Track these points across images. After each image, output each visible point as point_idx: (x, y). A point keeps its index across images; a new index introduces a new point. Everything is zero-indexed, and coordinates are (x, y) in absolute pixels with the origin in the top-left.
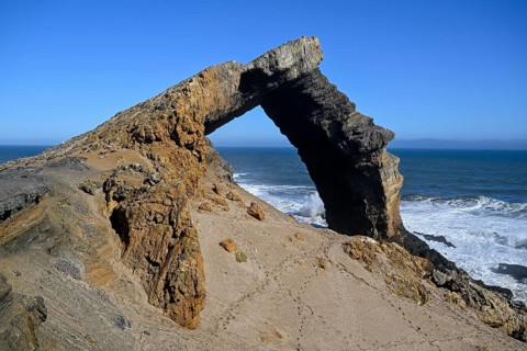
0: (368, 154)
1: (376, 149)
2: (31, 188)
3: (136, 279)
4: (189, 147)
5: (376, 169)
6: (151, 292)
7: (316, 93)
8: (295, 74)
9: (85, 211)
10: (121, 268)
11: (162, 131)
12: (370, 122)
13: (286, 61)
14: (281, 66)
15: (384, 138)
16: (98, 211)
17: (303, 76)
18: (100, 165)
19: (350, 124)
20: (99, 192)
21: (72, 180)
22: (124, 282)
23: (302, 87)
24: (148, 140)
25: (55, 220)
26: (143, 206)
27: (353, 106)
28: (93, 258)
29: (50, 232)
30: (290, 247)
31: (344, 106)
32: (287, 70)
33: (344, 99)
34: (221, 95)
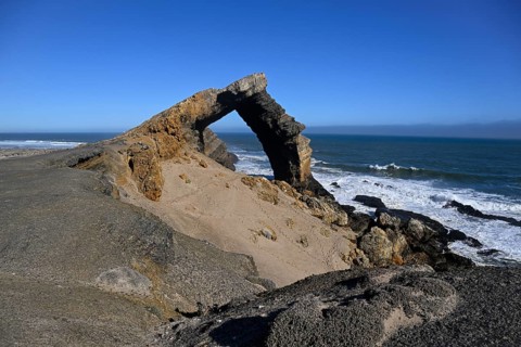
0: (291, 137)
1: (295, 135)
2: (97, 151)
3: (135, 184)
4: (173, 134)
5: (295, 146)
6: (140, 188)
7: (263, 104)
8: (250, 93)
9: (119, 160)
10: (130, 180)
11: (160, 127)
12: (293, 119)
13: (245, 87)
14: (242, 89)
15: (299, 128)
16: (124, 160)
17: (255, 95)
18: (130, 142)
19: (282, 121)
20: (125, 153)
21: (116, 149)
22: (131, 185)
23: (256, 100)
24: (155, 132)
25: (106, 162)
26: (139, 157)
27: (284, 111)
28: (119, 176)
29: (104, 166)
30: (215, 179)
31: (279, 110)
32: (245, 92)
33: (279, 107)
34: (205, 106)
